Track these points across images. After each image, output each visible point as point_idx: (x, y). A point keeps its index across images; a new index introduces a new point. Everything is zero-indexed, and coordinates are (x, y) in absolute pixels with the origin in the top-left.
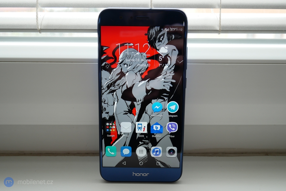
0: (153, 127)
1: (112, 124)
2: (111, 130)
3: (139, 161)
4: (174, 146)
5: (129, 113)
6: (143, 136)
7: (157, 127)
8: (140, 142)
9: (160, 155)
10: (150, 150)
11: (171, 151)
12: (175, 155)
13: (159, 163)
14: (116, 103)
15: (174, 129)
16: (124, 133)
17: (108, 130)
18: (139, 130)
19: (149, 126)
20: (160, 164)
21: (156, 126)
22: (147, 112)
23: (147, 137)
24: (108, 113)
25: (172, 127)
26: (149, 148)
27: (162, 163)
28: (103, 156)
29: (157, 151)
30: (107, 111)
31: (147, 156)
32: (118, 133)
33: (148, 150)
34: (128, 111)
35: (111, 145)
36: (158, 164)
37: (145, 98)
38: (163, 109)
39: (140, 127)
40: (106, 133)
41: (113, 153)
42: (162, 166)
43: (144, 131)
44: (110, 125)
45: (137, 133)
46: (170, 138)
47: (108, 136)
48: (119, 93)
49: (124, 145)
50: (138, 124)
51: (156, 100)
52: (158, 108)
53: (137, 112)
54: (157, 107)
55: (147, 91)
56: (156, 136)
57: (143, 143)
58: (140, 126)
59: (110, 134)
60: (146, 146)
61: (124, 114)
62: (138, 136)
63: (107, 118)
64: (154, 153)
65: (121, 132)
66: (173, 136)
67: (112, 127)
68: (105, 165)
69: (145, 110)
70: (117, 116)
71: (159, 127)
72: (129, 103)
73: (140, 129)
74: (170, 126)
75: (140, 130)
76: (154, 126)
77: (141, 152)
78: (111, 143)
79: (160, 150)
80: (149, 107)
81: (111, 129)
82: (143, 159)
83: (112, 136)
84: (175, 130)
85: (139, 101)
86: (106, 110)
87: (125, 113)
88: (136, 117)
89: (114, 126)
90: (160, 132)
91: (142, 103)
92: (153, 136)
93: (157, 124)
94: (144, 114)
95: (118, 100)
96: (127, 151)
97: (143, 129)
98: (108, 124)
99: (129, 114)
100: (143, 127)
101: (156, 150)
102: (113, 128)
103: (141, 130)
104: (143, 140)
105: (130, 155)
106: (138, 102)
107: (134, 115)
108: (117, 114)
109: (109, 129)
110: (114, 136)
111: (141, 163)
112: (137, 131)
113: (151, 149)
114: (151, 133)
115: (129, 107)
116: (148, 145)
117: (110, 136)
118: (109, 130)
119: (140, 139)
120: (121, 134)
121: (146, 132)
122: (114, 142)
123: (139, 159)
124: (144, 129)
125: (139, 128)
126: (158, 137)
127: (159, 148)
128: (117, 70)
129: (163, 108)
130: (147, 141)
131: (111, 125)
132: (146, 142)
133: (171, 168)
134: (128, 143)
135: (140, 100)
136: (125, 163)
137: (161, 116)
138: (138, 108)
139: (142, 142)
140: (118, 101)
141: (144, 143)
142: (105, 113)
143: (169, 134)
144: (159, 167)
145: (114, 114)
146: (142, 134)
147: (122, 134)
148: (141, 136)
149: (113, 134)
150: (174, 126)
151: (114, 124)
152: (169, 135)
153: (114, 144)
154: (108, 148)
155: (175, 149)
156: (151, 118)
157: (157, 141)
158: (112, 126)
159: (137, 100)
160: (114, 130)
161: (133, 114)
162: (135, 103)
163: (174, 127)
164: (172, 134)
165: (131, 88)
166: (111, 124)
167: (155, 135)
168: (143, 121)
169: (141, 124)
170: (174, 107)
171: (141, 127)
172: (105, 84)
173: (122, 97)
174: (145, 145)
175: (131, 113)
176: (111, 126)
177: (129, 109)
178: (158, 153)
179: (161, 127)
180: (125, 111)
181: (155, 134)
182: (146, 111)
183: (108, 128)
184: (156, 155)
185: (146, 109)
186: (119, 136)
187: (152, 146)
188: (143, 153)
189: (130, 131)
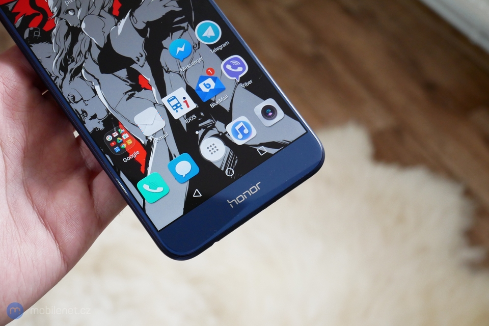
0: (200, 89)
1: (118, 132)
2: (124, 146)
3: (222, 169)
4: (265, 99)
5: (136, 92)
6: (194, 117)
7: (208, 84)
8: (197, 133)
9: (254, 133)
10: (227, 135)
11: (268, 112)
12: (280, 113)
13: (263, 148)
14: (97, 88)
15: (240, 69)
16: (155, 134)
17: (117, 150)
18: (177, 111)
19: (190, 90)
20: (266, 150)
21: (204, 84)
22: (168, 69)
23: (202, 114)
24: (94, 117)
25: (235, 67)
26: (221, 132)
27: (268, 145)
28: (144, 209)
29: (242, 129)
30: (90, 114)
31: (229, 149)
32: (143, 143)
33: (223, 137)
34: (130, 88)
35: (145, 175)
36: (262, 152)
37: (147, 46)
38: (193, 47)
39: (176, 105)
40: (118, 158)
41: (160, 189)
42: (273, 151)
43: (188, 107)
44: (115, 136)
45: (178, 119)
46: (246, 88)
47: (126, 160)
48: (91, 66)
49: (171, 158)
50: (169, 101)
51: (169, 39)
52: (182, 49)
53: (150, 79)
54: (179, 49)
55: (142, 32)
56: (217, 103)
57: (203, 131)
58: (174, 102)
59: (127, 154)
60: (214, 132)
61: (128, 99)
62: (184, 123)
63: (101, 127)
64: (240, 136)
65: (147, 137)
66: (250, 82)
67: (121, 138)
68: (160, 225)
69: (162, 67)
70: (117, 112)
71: (210, 81)
72: (123, 73)
73: (177, 107)
74: (229, 67)
75: (179, 109)
76: (201, 86)
77: (212, 151)
78: (143, 170)
79: (244, 123)
80: (165, 59)
81: (122, 142)
82: (228, 162)
83: (135, 155)
84: (243, 69)
85: (140, 58)
86: (87, 114)
87: (127, 96)
88: (155, 90)
89: (123, 133)
90: (219, 90)
91: (147, 59)
92: (212, 105)
93: (202, 79)
94: (166, 76)
95: (98, 80)
96: (185, 167)
97: (184, 105)
98: (109, 138)
99: (137, 94)
100: (182, 101)
101: (237, 128)
102: (124, 138)
103: (182, 109)
104: (200, 125)
105: (197, 170)
106: (138, 60)
107: (148, 88)
108: (114, 107)
109: (119, 145)
110: (138, 153)
111: (230, 172)
112: (176, 115)
113: (227, 132)
114: (205, 101)
115: (129, 81)
116: (215, 127)
117: (130, 158)
118: (120, 148)
119: (193, 126)
120: (149, 140)
121: (193, 106)
122: (147, 165)
123: (219, 167)
124: (186, 102)
125: (175, 107)
126: (222, 100)
127: (239, 120)
128: (59, 30)
129: (192, 44)
130: (209, 121)
131: (117, 137)
132: (208, 125)
133: (291, 143)
134: (175, 150)
135: (139, 56)
136: (198, 194)
137: (200, 59)
138: (146, 73)
139: (199, 129)
140: (99, 84)
141: (207, 129)
142: (90, 119)
143: (239, 83)
144: (268, 155)
145: (108, 112)
146: (188, 115)
147: (150, 138)
148: (190, 119)
149: (134, 150)
150: (236, 63)
151: (121, 131)
152: (241, 85)
153: (149, 169)
154: (143, 185)
155: (271, 102)
156: (183, 75)
157: (228, 109)
158: (120, 136)
159: (135, 59)
160: (130, 142)
161: (146, 89)
162: (134, 66)
163: (237, 66)
164: (243, 80)
165: (108, 44)
166: (115, 134)
167: (215, 102)
168: (173, 90)
169: (175, 98)
170: (209, 31)
171: (179, 103)
172: (52, 66)
174: (211, 133)
175: (139, 90)
176: (119, 138)
177: (131, 85)
178: (246, 131)
179: (215, 79)
180: (126, 93)
181: (213, 99)
182: (166, 68)
183: (115, 146)
184: (245, 136)
185: (163, 64)
186: (148, 147)
187: (224, 125)
188: (217, 150)
189: (161, 123)
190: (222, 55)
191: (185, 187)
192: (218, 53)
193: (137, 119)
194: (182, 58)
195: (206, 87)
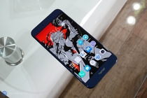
2: (74, 66)
9: (101, 57)
12: (105, 51)
13: (103, 60)
14: (65, 55)
17: (72, 67)
18: (83, 56)
22: (79, 47)
28: (81, 79)
33: (94, 59)
34: (72, 53)
37: (73, 43)
40: (73, 69)
41: (83, 74)
42: (105, 60)
48: (63, 51)
49: (84, 67)
50: (81, 54)
51: (77, 41)
62: (85, 58)
66: (97, 46)
70: (71, 59)
72: (70, 51)
74: (92, 44)
78: (79, 71)
80: (78, 45)
82: (97, 64)
83: (76, 68)
90: (91, 49)
97: (84, 54)
99: (74, 54)
101: (97, 57)
105: (90, 68)
107: (76, 52)
108: (69, 58)
111: (97, 67)
114: (88, 53)
119: (87, 59)
121: (86, 54)
126: (92, 51)
129: (83, 41)
130: (90, 57)
131: (72, 65)
133: (109, 57)
138: (74, 49)
139: (89, 59)
142: (65, 62)
145: (69, 60)
146: (86, 56)
147: (79, 63)
151: (72, 63)
152: (95, 47)
155: (103, 49)
156: (82, 48)
159: (72, 47)
165: (65, 45)
167: (91, 52)
168: (81, 52)
174: (91, 59)
179: (89, 47)
180: (71, 55)
184: (99, 58)
186: (79, 65)
187: (94, 57)
190: (90, 42)
192: (89, 41)
193: (75, 60)
194: (81, 44)
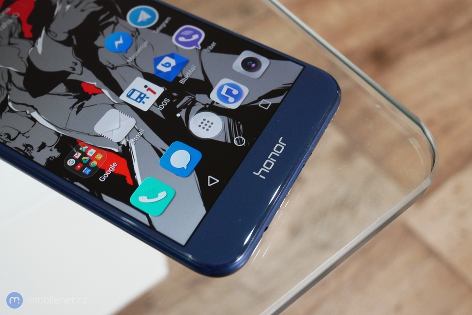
0: (160, 72)
1: (81, 152)
2: (94, 164)
3: (229, 141)
5: (85, 101)
6: (166, 101)
7: (166, 63)
8: (178, 115)
9: (246, 91)
10: (215, 104)
11: (249, 65)
12: (265, 62)
13: (263, 101)
14: (35, 115)
15: (195, 37)
16: (127, 137)
17: (87, 171)
18: (144, 103)
19: (147, 76)
20: (270, 102)
21: (162, 65)
22: (113, 65)
23: (175, 94)
24: (43, 146)
25: (190, 37)
26: (207, 104)
27: (268, 96)
28: (152, 227)
29: (229, 92)
30: (36, 147)
31: (226, 118)
32: (117, 151)
34: (76, 100)
35: (136, 185)
36: (266, 105)
37: (78, 53)
38: (133, 35)
39: (139, 97)
41: (162, 195)
42: (278, 100)
43: (154, 93)
44: (77, 157)
45: (149, 110)
46: (212, 51)
47: (103, 179)
49: (160, 155)
50: (129, 96)
51: (100, 38)
52: (121, 41)
53: (96, 83)
54: (117, 43)
55: (67, 43)
56: (187, 77)
57: (184, 111)
58: (135, 95)
59: (102, 172)
60: (198, 106)
61: (77, 112)
62: (158, 111)
63: (56, 154)
64: (231, 99)
65: (119, 144)
66: (213, 44)
67: (87, 156)
69: (105, 67)
70: (70, 131)
71: (167, 60)
72: (61, 88)
73: (142, 99)
74: (182, 39)
75: (144, 100)
76: (160, 67)
77: (207, 127)
78: (130, 181)
79: (228, 84)
81: (90, 161)
82: (231, 130)
83: (112, 168)
84: (200, 36)
85: (75, 67)
86: (31, 146)
87: (75, 109)
88: (106, 92)
89: (87, 150)
91: (84, 64)
92: (182, 82)
93: (158, 60)
94: (114, 73)
95: (32, 107)
96: (181, 157)
97: (149, 94)
98: (71, 162)
99: (87, 103)
100: (144, 91)
101: (223, 92)
102: (91, 155)
103: (148, 98)
104: (178, 106)
105: (199, 155)
106: (74, 69)
107: (98, 91)
108: (63, 126)
109: (87, 165)
110: (115, 164)
111: (240, 141)
113: (213, 102)
114: (171, 80)
115: (71, 93)
116: (197, 102)
117: (107, 174)
118: (89, 168)
119: (170, 110)
120: (123, 146)
121: (160, 90)
122: (133, 174)
123: (223, 140)
124: (149, 89)
125: (139, 100)
126: (191, 72)
127: (222, 84)
129: (130, 33)
130: (186, 99)
131: (81, 157)
132: (187, 102)
133: (293, 84)
134: (160, 144)
135: (72, 65)
136: (213, 181)
137: (145, 44)
138: (90, 79)
139: (179, 111)
140: (36, 109)
141: (188, 108)
142: (39, 151)
143: (201, 49)
144: (275, 106)
145: (58, 134)
147: (124, 143)
148: (163, 105)
149: (108, 163)
150: (188, 33)
151: (83, 149)
153: (138, 177)
154: (139, 198)
156: (134, 65)
157: (202, 78)
158: (84, 154)
159: (70, 70)
160: (99, 157)
161: (95, 94)
162: (71, 77)
163: (191, 34)
164: (205, 45)
165: (31, 66)
166: (78, 155)
167: (183, 77)
168: (128, 83)
169: (134, 90)
170: (143, 15)
171: (141, 93)
173: (35, 95)
174: (194, 109)
176: (84, 158)
177: (75, 97)
178: (235, 92)
179: (172, 56)
180: (73, 107)
181: (180, 75)
182: (110, 66)
183: (82, 168)
184: (237, 98)
185: (105, 63)
186: (126, 153)
187: (206, 96)
188: (212, 123)
189: (130, 122)
190: (169, 31)
191: (193, 179)
192: (163, 31)
193: (99, 129)
194: (124, 50)
195: (166, 66)
